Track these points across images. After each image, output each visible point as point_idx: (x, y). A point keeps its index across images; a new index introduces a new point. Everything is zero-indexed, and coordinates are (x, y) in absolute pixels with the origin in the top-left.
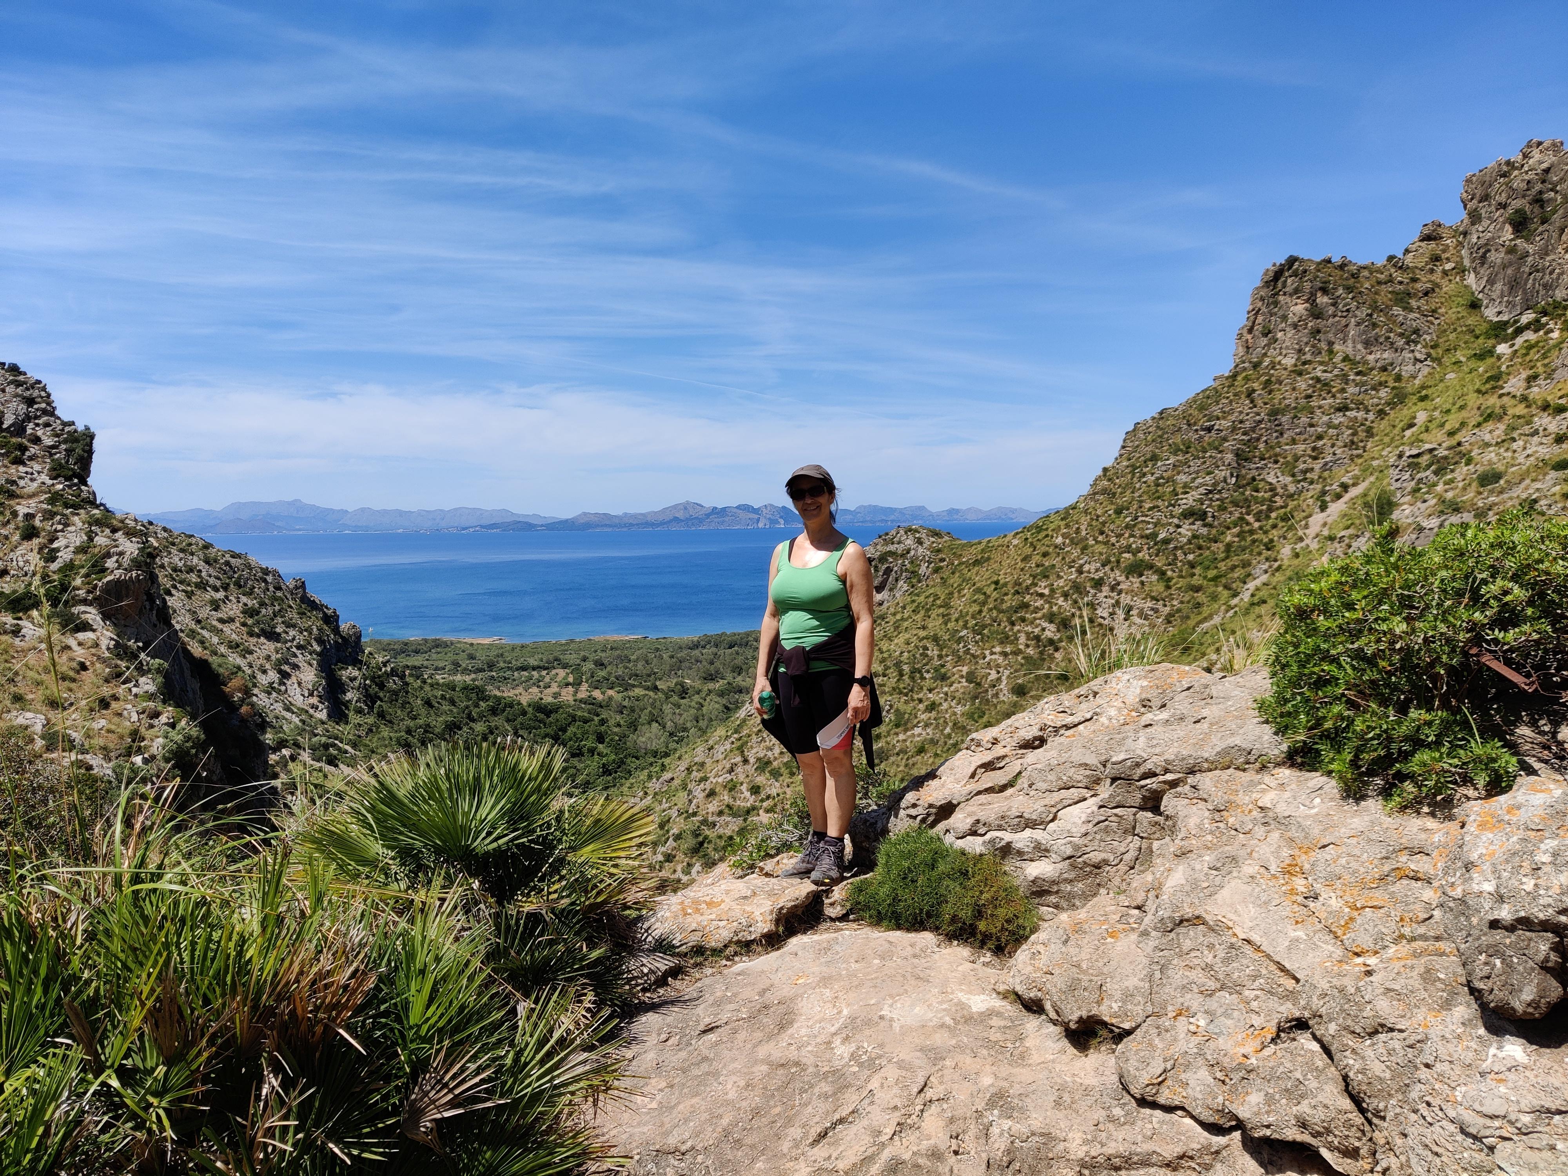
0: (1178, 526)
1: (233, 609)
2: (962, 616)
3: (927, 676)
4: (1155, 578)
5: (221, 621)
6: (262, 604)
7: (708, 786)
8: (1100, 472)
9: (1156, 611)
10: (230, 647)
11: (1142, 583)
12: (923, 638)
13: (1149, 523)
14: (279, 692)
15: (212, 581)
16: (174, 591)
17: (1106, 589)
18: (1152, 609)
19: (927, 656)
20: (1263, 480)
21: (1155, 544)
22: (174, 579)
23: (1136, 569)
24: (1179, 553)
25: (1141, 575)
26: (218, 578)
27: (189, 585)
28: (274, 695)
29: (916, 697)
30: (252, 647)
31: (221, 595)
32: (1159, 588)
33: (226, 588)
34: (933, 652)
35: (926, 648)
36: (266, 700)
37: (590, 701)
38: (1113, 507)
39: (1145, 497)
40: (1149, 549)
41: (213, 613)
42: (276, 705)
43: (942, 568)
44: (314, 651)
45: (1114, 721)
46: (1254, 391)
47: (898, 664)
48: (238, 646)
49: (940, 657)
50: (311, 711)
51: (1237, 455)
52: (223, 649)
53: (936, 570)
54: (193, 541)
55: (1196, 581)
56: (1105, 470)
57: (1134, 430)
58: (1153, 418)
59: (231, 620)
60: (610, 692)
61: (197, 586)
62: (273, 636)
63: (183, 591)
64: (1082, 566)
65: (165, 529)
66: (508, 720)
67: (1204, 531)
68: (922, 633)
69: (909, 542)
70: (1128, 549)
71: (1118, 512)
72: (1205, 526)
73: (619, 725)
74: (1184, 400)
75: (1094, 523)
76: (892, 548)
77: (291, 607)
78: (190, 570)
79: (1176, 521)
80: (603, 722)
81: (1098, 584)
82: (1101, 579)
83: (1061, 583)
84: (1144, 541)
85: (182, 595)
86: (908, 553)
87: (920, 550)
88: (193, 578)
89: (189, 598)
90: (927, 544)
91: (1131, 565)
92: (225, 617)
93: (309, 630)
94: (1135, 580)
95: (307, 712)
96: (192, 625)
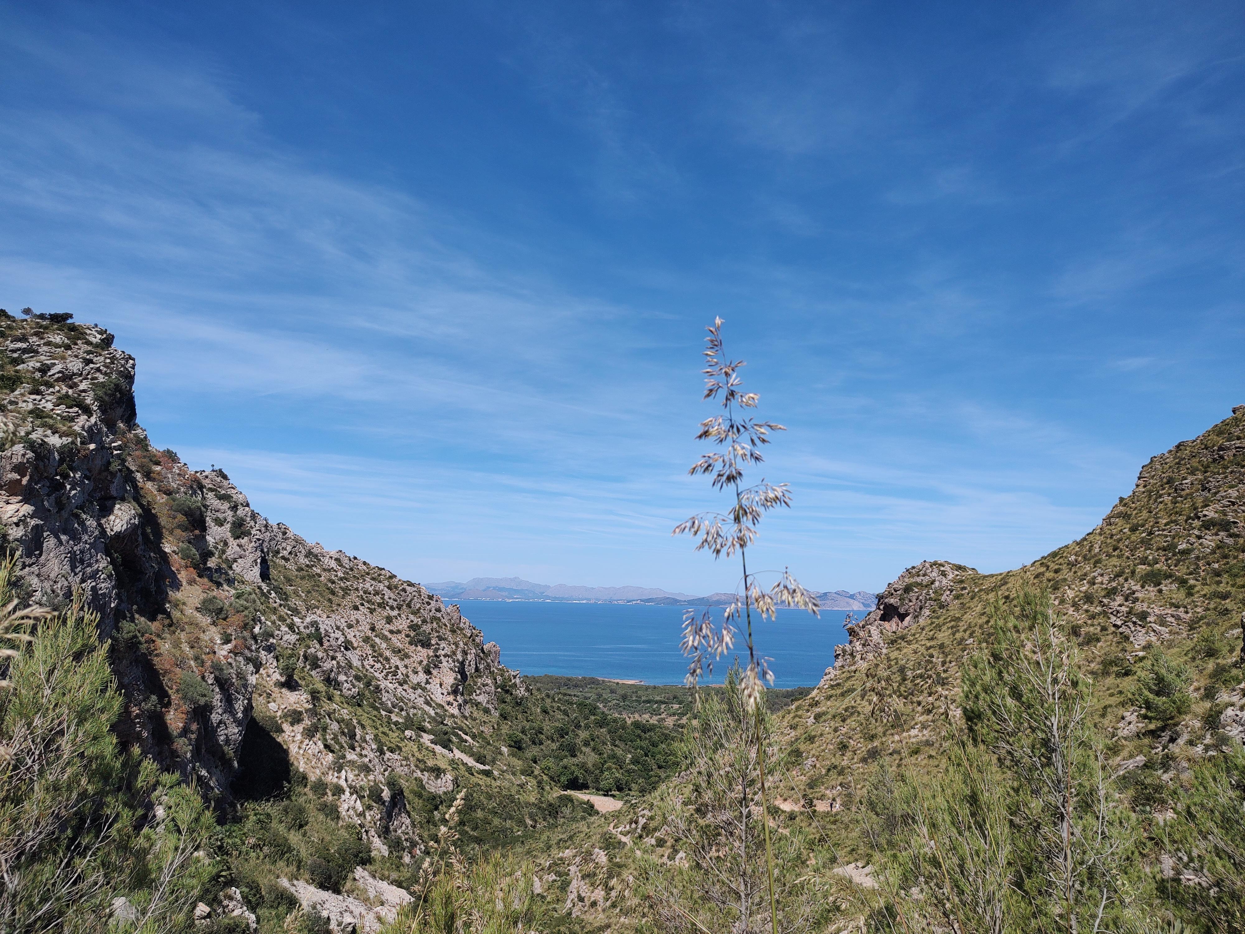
0: (1199, 537)
1: (402, 624)
2: (970, 626)
4: (1174, 587)
5: (391, 632)
6: (424, 621)
8: (1117, 501)
9: (1178, 618)
10: (394, 652)
11: (1160, 591)
12: (931, 647)
13: (1166, 536)
14: (424, 689)
15: (391, 602)
16: (361, 608)
17: (1119, 599)
18: (1173, 616)
19: (931, 662)
21: (1174, 555)
22: (363, 599)
23: (1153, 579)
24: (1201, 563)
25: (1158, 584)
26: (395, 600)
27: (373, 604)
28: (420, 691)
29: (915, 699)
30: (410, 654)
31: (395, 613)
32: (1180, 596)
33: (399, 608)
34: (938, 659)
35: (932, 656)
36: (412, 695)
38: (1128, 526)
39: (1162, 513)
40: (1167, 560)
41: (387, 626)
42: (419, 699)
43: (962, 595)
44: (458, 660)
47: (902, 670)
48: (399, 651)
49: (944, 663)
50: (447, 707)
53: (957, 597)
54: (383, 572)
55: (1222, 588)
57: (1150, 463)
58: (1170, 451)
59: (399, 632)
61: (380, 605)
62: (426, 644)
63: (368, 608)
64: (1095, 578)
65: (365, 563)
67: (1230, 541)
69: (934, 574)
70: (1144, 561)
71: (1133, 529)
72: (1230, 536)
74: (1202, 432)
75: (1109, 541)
76: (919, 580)
77: (445, 625)
78: (377, 593)
79: (1196, 532)
81: (1111, 593)
82: (1115, 589)
84: (1162, 553)
85: (366, 611)
86: (932, 583)
87: (944, 581)
88: (378, 599)
89: (371, 613)
91: (1147, 575)
92: (395, 629)
93: (456, 644)
94: (1152, 590)
95: (443, 707)
96: (369, 633)
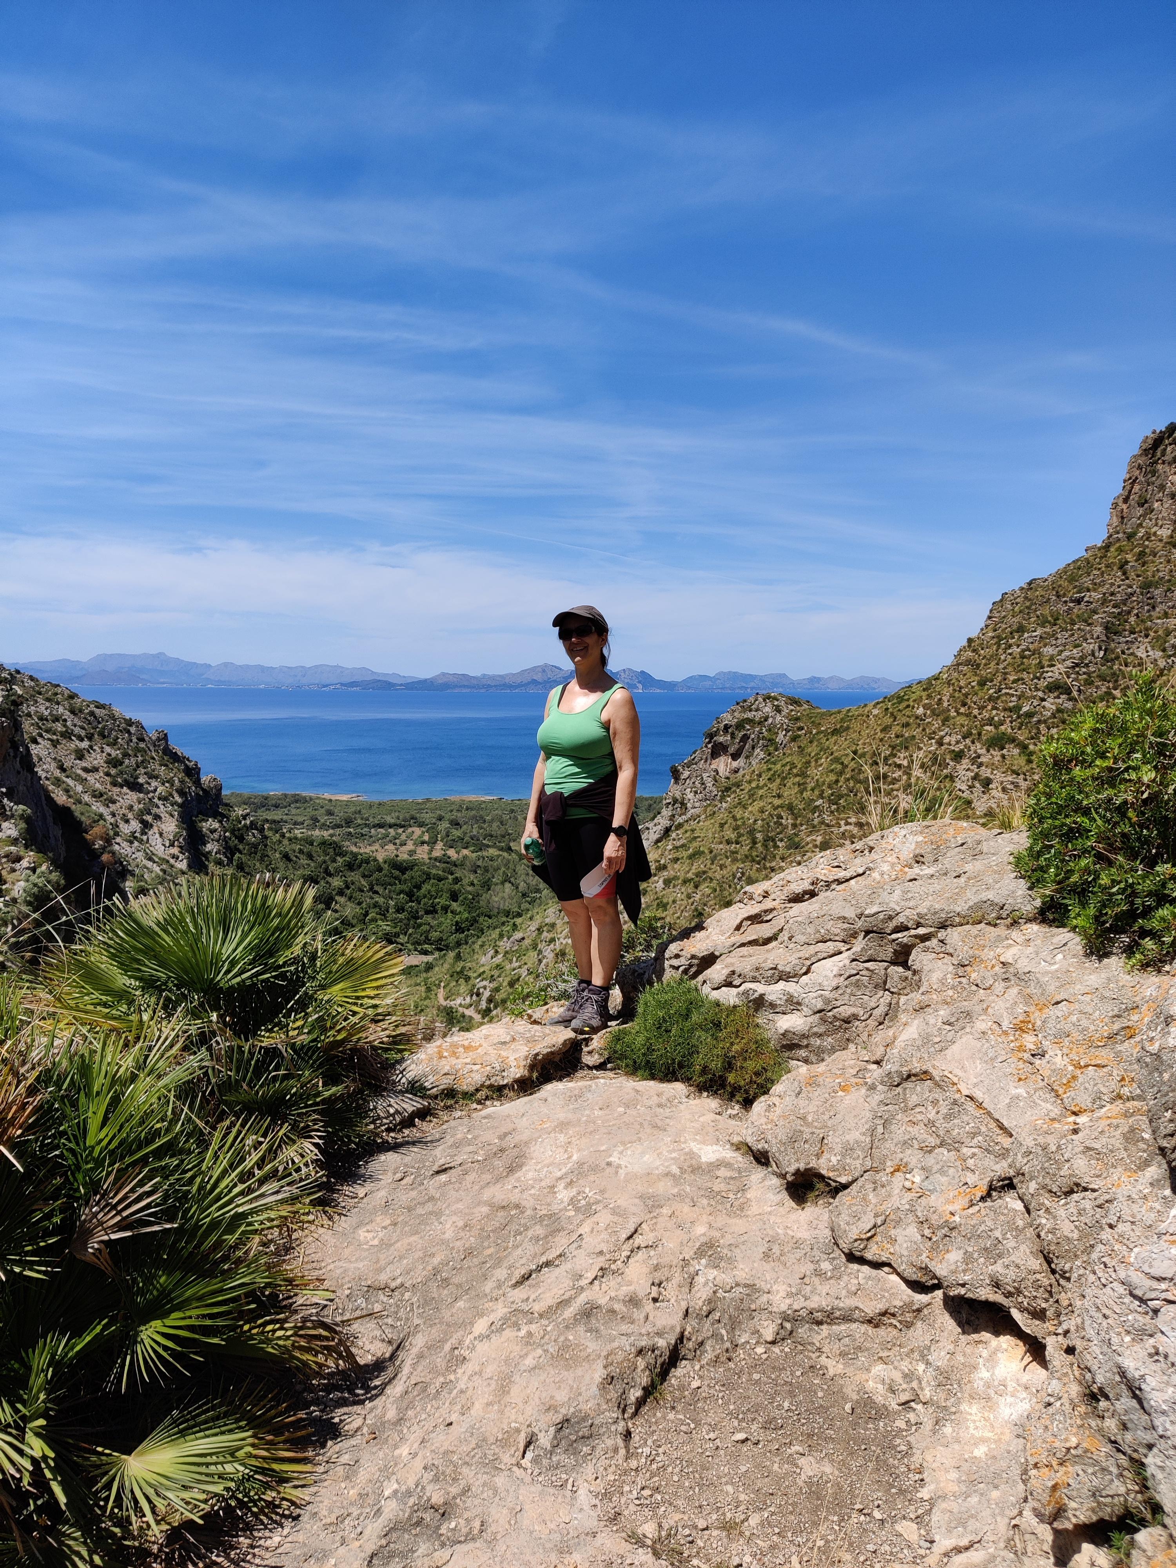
0: (1043, 700)
1: (97, 759)
2: (818, 785)
3: (780, 844)
4: (1016, 751)
5: (86, 770)
6: (126, 755)
7: (558, 947)
8: (964, 643)
9: (1016, 785)
10: (94, 796)
11: (1003, 756)
12: (778, 807)
13: (1013, 695)
14: (141, 841)
15: (77, 730)
16: (40, 740)
17: (965, 762)
18: (1013, 783)
19: (781, 824)
20: (1132, 654)
21: (1019, 717)
22: (40, 728)
23: (998, 742)
24: (1042, 726)
25: (1002, 748)
26: (83, 728)
27: (54, 734)
28: (136, 844)
29: (768, 865)
30: (115, 797)
31: (85, 744)
32: (1020, 762)
33: (90, 737)
34: (788, 821)
35: (780, 817)
36: (128, 849)
37: (445, 860)
38: (977, 678)
39: (1010, 669)
40: (1011, 722)
41: (78, 762)
42: (138, 854)
43: (800, 736)
44: (176, 803)
45: (886, 877)
46: (1127, 562)
47: (752, 832)
48: (101, 795)
49: (794, 826)
50: (172, 861)
51: (1107, 628)
52: (86, 798)
53: (794, 739)
54: (59, 690)
56: (970, 641)
57: (1001, 601)
58: (1022, 589)
59: (95, 770)
60: (465, 852)
61: (63, 735)
62: (135, 786)
63: (49, 739)
64: (942, 738)
65: (32, 678)
66: (364, 876)
67: (1069, 705)
68: (777, 802)
69: (767, 709)
70: (990, 721)
71: (982, 684)
72: (1070, 699)
73: (472, 884)
74: (1053, 571)
75: (957, 694)
76: (749, 715)
77: (153, 758)
78: (56, 719)
79: (1040, 694)
80: (457, 880)
81: (958, 756)
82: (962, 751)
83: (921, 754)
84: (1007, 713)
85: (47, 744)
86: (766, 720)
87: (778, 718)
88: (59, 727)
89: (55, 747)
90: (785, 711)
91: (993, 738)
92: (89, 766)
93: (171, 782)
94: (996, 753)
95: (168, 862)
96: (57, 773)
